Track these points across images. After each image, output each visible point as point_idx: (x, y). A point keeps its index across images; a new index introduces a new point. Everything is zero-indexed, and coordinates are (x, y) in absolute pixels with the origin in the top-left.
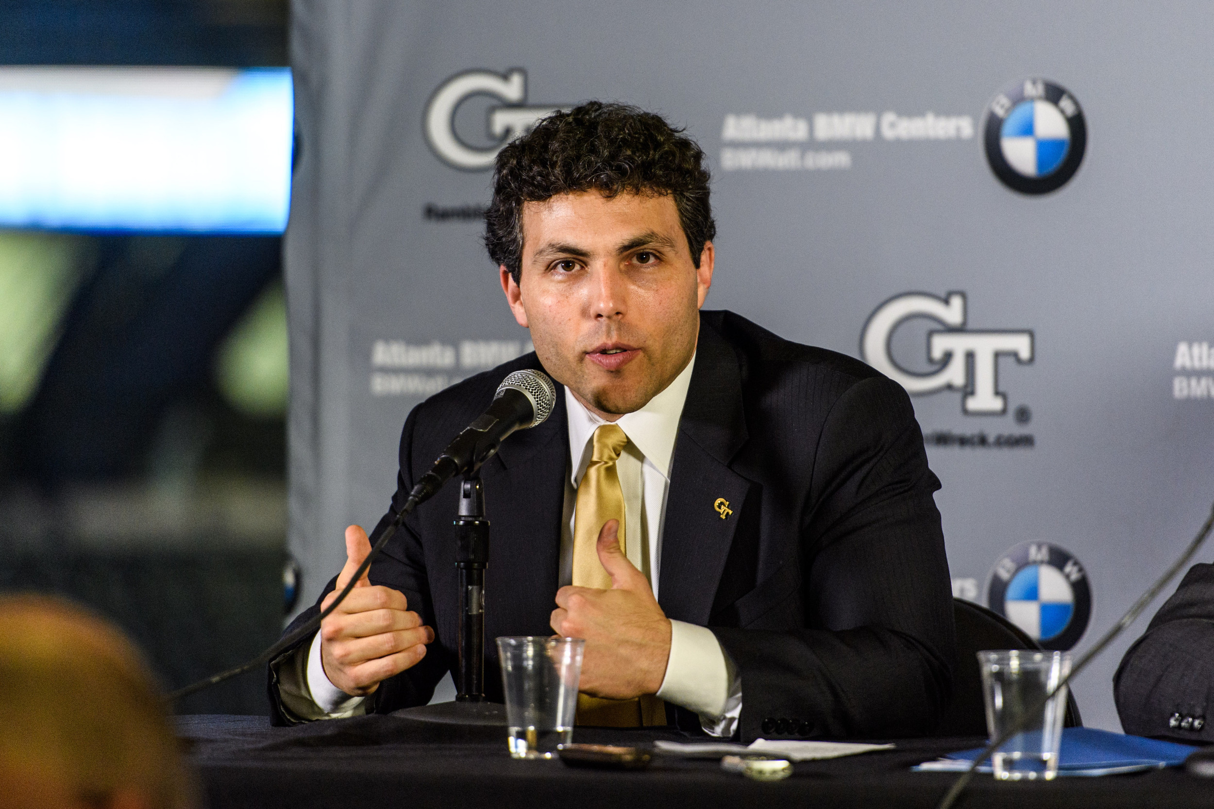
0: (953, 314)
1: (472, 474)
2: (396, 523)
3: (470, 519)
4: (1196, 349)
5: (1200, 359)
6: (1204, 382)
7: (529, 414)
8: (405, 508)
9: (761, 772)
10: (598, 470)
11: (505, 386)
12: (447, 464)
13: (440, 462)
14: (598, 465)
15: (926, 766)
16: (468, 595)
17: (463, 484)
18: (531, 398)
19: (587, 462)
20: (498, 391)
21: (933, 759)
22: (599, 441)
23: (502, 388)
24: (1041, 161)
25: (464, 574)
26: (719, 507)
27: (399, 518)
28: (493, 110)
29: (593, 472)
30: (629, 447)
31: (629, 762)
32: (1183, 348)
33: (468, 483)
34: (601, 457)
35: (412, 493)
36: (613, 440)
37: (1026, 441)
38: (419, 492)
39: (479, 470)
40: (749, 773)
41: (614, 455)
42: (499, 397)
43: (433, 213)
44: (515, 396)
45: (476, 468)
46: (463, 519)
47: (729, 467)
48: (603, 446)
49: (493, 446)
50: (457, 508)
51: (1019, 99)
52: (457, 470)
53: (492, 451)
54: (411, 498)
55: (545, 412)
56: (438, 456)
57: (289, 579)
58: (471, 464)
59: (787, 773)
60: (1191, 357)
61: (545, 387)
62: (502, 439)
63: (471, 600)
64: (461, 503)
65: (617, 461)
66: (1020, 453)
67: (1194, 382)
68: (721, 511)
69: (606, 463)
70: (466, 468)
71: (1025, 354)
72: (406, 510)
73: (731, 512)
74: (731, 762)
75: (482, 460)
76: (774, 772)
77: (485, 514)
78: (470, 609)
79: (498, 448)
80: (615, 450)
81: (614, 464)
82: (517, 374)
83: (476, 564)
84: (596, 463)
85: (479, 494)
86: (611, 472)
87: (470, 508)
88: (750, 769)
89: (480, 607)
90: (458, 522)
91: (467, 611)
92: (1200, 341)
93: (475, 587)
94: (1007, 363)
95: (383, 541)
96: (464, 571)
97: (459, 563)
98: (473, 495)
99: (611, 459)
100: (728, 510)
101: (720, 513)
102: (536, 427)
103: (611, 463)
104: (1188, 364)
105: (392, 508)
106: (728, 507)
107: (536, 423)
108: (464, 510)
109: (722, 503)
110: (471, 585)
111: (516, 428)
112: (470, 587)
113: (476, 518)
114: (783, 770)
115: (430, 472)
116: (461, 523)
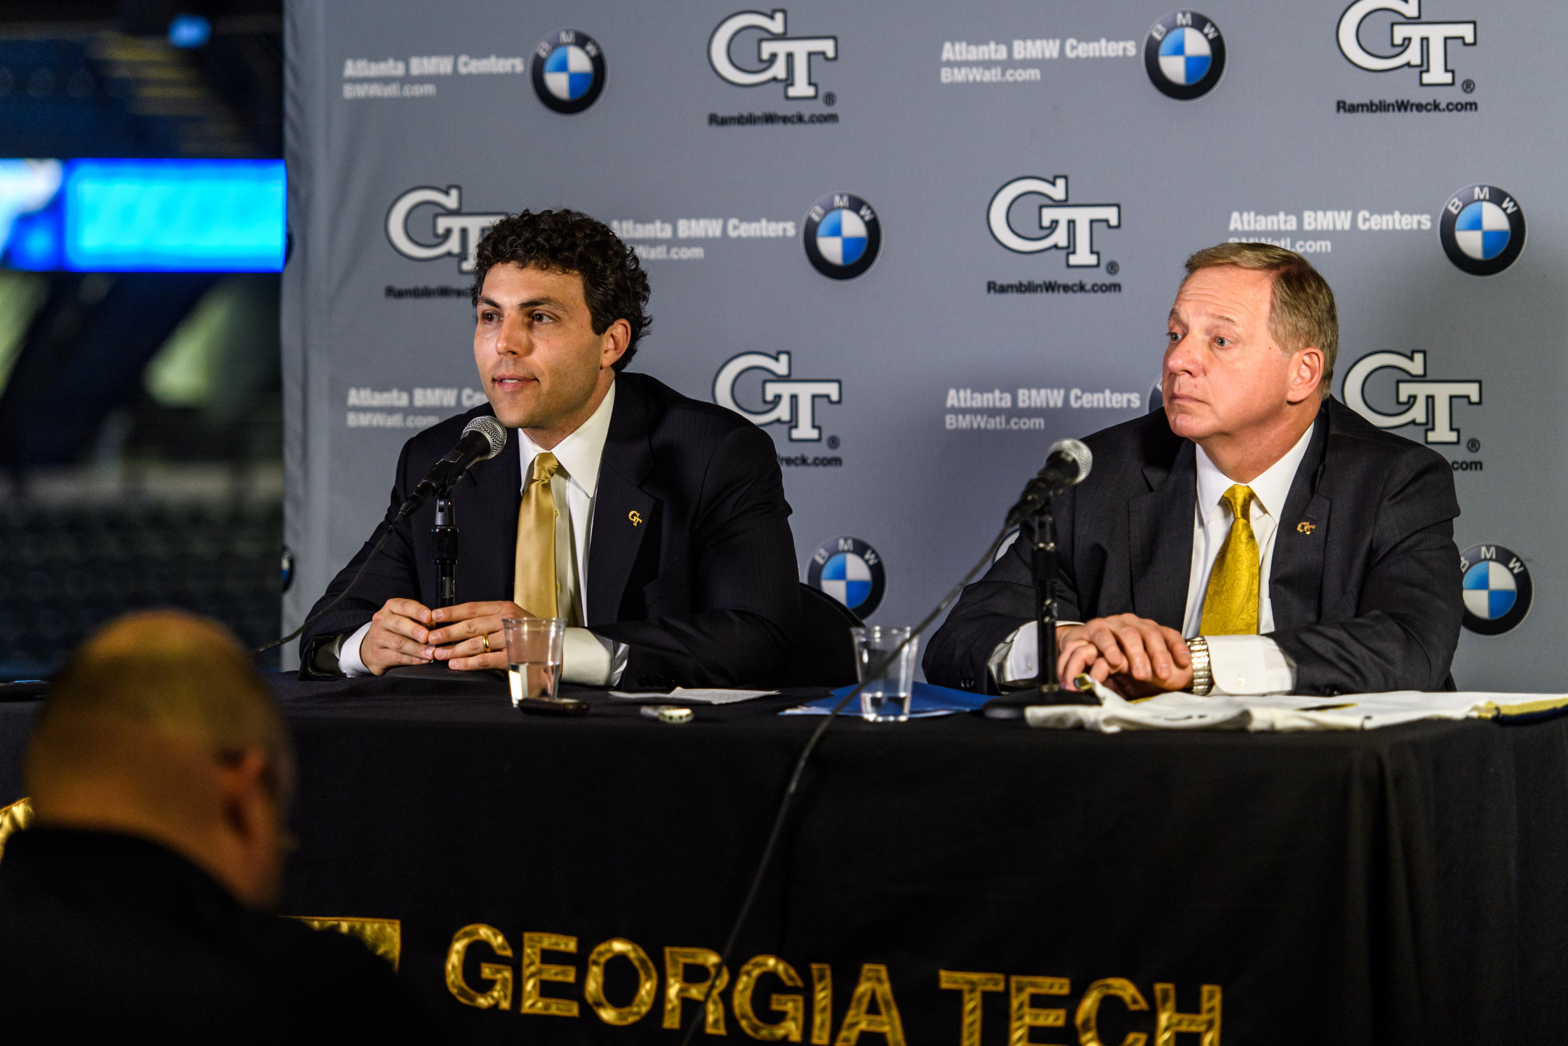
0: (781, 367)
1: (445, 494)
2: (390, 532)
3: (444, 527)
4: (962, 393)
5: (965, 400)
6: (968, 417)
7: (487, 449)
8: (396, 520)
9: (671, 718)
10: (537, 485)
11: (469, 428)
12: (426, 486)
13: (421, 486)
14: (537, 483)
15: (789, 712)
16: (442, 583)
17: (438, 501)
18: (488, 437)
19: (530, 481)
20: (464, 431)
21: (795, 706)
22: (538, 464)
23: (467, 430)
24: (846, 254)
25: (440, 569)
26: (632, 517)
27: (391, 528)
28: (436, 216)
29: (533, 487)
30: (561, 471)
31: (571, 710)
32: (952, 392)
33: (442, 501)
34: (539, 477)
35: (401, 509)
36: (550, 465)
37: (837, 461)
38: (407, 508)
39: (451, 490)
40: (661, 718)
41: (549, 476)
42: (465, 436)
43: (391, 292)
44: (477, 436)
45: (448, 490)
46: (439, 527)
47: (639, 487)
48: (542, 469)
49: (461, 474)
50: (434, 518)
51: (830, 209)
52: (435, 491)
53: (460, 477)
54: (400, 512)
55: (499, 448)
56: (420, 481)
57: (285, 564)
58: (444, 487)
59: (690, 718)
60: (959, 399)
61: (499, 429)
62: (467, 468)
63: (445, 588)
64: (437, 516)
65: (551, 480)
66: (831, 470)
67: (960, 417)
68: (634, 520)
69: (543, 481)
70: (440, 490)
71: (835, 397)
72: (397, 522)
73: (641, 521)
74: (647, 711)
75: (452, 484)
76: (681, 718)
77: (454, 523)
78: (444, 595)
79: (464, 474)
80: (550, 472)
81: (549, 481)
82: (479, 419)
83: (448, 561)
84: (536, 480)
85: (450, 508)
86: (546, 487)
87: (444, 519)
88: (663, 715)
89: (451, 592)
90: (435, 530)
91: (442, 596)
92: (965, 388)
93: (448, 578)
94: (821, 403)
95: (380, 546)
96: (439, 566)
97: (436, 560)
98: (446, 510)
99: (547, 478)
100: (638, 519)
101: (633, 522)
102: (492, 458)
103: (546, 481)
104: (956, 404)
105: (387, 517)
106: (639, 517)
107: (492, 456)
108: (439, 521)
109: (634, 515)
110: (445, 576)
111: (477, 459)
112: (444, 578)
113: (448, 526)
114: (687, 716)
115: (414, 493)
116: (438, 530)
